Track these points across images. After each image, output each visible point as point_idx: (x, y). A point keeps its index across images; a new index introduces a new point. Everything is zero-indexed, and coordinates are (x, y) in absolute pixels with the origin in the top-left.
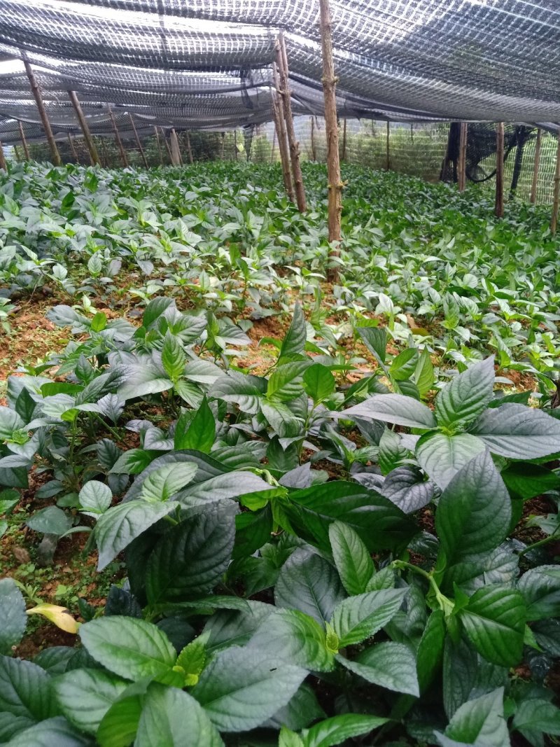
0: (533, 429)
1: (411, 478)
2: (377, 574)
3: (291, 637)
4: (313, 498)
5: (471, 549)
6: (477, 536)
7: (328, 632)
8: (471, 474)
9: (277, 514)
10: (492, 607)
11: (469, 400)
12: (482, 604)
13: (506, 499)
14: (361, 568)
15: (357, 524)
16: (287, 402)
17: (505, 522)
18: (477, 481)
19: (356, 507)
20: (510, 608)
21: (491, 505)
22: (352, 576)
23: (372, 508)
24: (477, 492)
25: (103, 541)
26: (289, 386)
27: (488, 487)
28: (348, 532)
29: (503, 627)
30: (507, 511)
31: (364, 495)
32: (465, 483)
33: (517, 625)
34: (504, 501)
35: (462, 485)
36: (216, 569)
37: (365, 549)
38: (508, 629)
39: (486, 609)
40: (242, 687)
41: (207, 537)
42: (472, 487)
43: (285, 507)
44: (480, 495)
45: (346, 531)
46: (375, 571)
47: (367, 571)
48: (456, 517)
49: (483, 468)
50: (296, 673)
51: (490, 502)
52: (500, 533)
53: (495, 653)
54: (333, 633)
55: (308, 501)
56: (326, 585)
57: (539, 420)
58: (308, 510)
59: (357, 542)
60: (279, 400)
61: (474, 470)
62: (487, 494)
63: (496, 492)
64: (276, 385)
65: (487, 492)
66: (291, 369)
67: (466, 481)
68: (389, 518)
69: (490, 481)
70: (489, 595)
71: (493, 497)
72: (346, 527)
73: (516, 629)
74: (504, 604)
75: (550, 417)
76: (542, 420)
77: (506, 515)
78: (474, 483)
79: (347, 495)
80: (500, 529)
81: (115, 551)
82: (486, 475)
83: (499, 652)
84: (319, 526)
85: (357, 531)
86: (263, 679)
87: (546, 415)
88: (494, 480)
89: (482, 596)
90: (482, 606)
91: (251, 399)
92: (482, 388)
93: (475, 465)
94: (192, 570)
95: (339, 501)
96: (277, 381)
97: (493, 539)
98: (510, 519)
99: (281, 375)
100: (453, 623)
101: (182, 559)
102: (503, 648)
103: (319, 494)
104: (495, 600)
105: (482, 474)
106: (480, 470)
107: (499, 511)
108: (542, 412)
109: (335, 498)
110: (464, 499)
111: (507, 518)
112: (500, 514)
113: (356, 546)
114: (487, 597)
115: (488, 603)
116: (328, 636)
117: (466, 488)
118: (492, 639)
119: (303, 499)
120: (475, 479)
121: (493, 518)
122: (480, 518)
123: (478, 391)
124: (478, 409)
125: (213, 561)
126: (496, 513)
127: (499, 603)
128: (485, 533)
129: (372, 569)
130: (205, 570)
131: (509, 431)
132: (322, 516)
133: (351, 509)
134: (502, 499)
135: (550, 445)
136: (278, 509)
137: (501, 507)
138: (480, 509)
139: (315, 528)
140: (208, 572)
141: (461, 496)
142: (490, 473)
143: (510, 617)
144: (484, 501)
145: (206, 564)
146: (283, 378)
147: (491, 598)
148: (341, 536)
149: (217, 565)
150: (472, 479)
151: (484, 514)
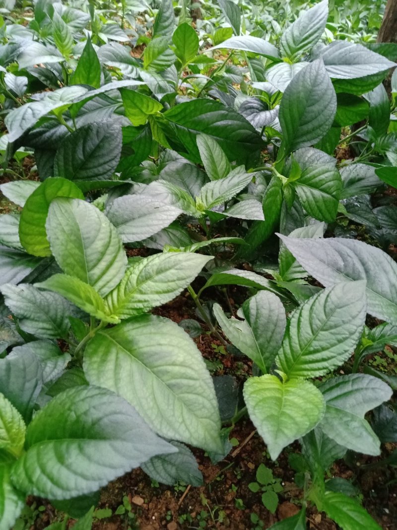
0: (355, 59)
1: (259, 106)
2: (233, 172)
3: (170, 195)
4: (183, 114)
5: (304, 138)
6: (310, 126)
7: (197, 201)
8: (308, 75)
9: (156, 132)
10: (317, 179)
11: (307, 34)
12: (311, 177)
13: (333, 96)
14: (220, 166)
15: (217, 136)
16: (161, 72)
17: (331, 114)
18: (312, 81)
19: (217, 121)
20: (330, 181)
21: (322, 101)
22: (215, 171)
23: (230, 122)
24: (311, 91)
25: (11, 125)
26: (162, 57)
27: (320, 87)
28: (210, 141)
29: (325, 195)
30: (333, 106)
31: (223, 112)
32: (303, 82)
33: (334, 193)
34: (331, 99)
35: (301, 84)
36: (109, 164)
37: (224, 154)
38: (329, 196)
39: (313, 181)
40: (134, 219)
41: (100, 140)
42: (308, 86)
43: (162, 124)
44: (314, 93)
45: (210, 140)
46: (231, 169)
47: (226, 169)
48: (294, 110)
49: (317, 72)
50: (174, 211)
51: (321, 98)
52: (327, 123)
53: (318, 212)
54: (201, 202)
55: (179, 117)
56: (195, 179)
57: (359, 53)
58: (179, 126)
59: (217, 148)
60: (154, 70)
61: (310, 72)
62: (319, 92)
63: (326, 90)
64: (151, 56)
65: (319, 90)
66: (163, 43)
67: (304, 81)
68: (242, 131)
69: (322, 82)
70: (317, 171)
71: (324, 94)
72: (209, 138)
73: (333, 196)
74: (326, 177)
75: (368, 50)
76: (362, 52)
77: (333, 109)
78: (310, 84)
79: (210, 111)
80: (327, 120)
81: (22, 129)
82: (319, 77)
83: (320, 211)
84: (188, 139)
85: (219, 142)
86: (150, 213)
87: (366, 48)
88: (325, 81)
89: (311, 172)
90: (310, 179)
91: (130, 67)
92: (318, 23)
93: (311, 68)
94: (91, 165)
95: (204, 116)
96: (151, 53)
97: (321, 128)
98: (335, 112)
99: (154, 47)
100: (289, 192)
101: (82, 157)
102: (323, 208)
103: (188, 111)
104: (320, 175)
105: (316, 77)
106: (315, 73)
107: (328, 105)
108: (363, 47)
109: (201, 114)
110: (302, 94)
111: (333, 111)
112: (329, 107)
113: (217, 152)
114: (314, 172)
115: (315, 177)
116: (197, 204)
117: (304, 86)
118: (316, 202)
119: (175, 116)
120: (311, 80)
121: (323, 111)
122: (313, 112)
123: (314, 25)
124: (313, 40)
125: (107, 159)
126: (325, 108)
127: (323, 177)
128: (315, 123)
129: (229, 169)
130: (100, 165)
131: (336, 61)
132: (190, 130)
133: (213, 123)
134: (330, 97)
135: (367, 70)
136: (156, 127)
137: (329, 102)
138: (313, 104)
139: (186, 141)
140: (103, 166)
141: (299, 92)
142: (323, 76)
143: (330, 187)
144: (316, 97)
145: (101, 161)
146: (156, 50)
147: (317, 173)
148: (206, 143)
149: (110, 161)
150: (309, 80)
151: (316, 108)
